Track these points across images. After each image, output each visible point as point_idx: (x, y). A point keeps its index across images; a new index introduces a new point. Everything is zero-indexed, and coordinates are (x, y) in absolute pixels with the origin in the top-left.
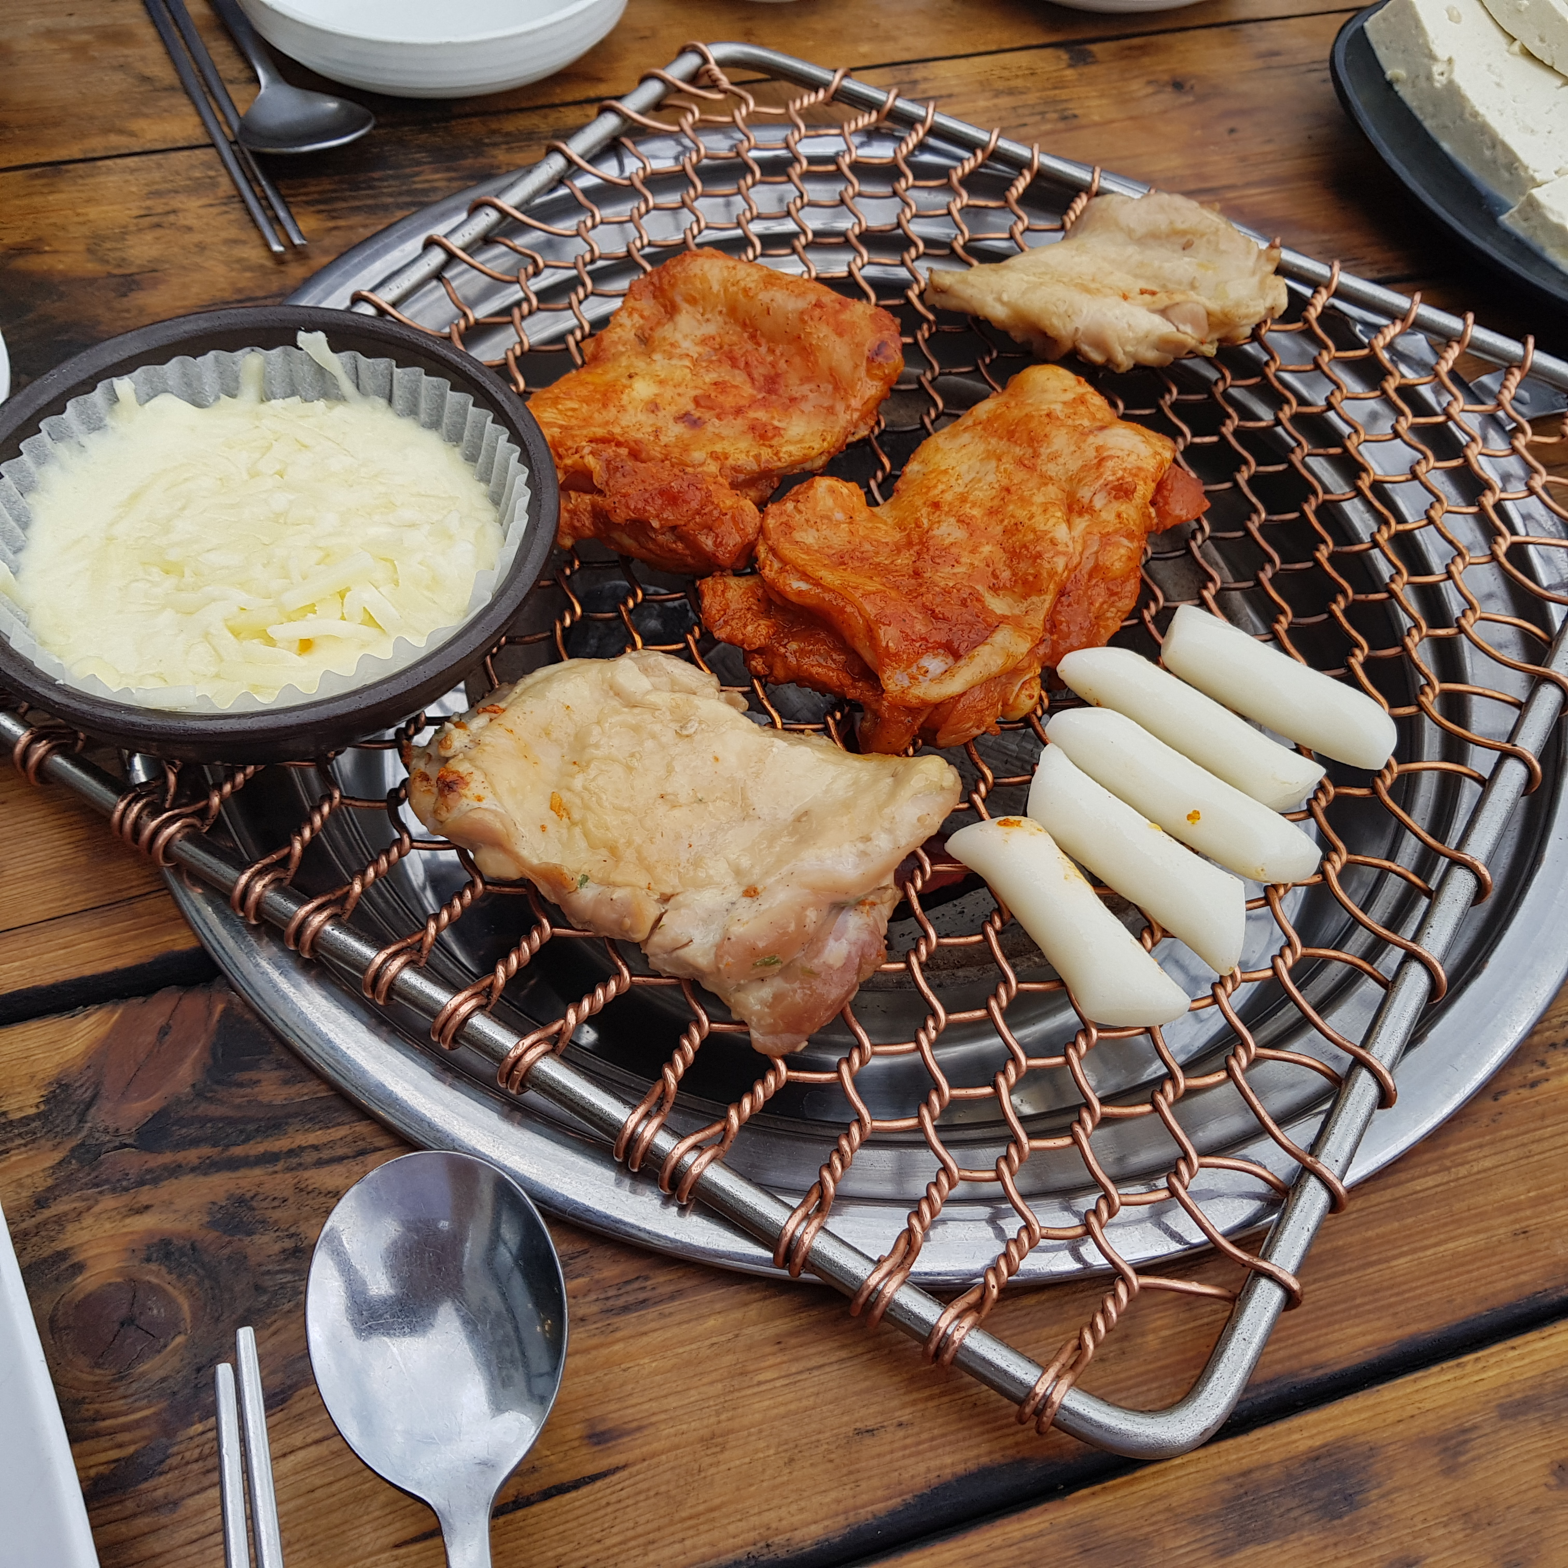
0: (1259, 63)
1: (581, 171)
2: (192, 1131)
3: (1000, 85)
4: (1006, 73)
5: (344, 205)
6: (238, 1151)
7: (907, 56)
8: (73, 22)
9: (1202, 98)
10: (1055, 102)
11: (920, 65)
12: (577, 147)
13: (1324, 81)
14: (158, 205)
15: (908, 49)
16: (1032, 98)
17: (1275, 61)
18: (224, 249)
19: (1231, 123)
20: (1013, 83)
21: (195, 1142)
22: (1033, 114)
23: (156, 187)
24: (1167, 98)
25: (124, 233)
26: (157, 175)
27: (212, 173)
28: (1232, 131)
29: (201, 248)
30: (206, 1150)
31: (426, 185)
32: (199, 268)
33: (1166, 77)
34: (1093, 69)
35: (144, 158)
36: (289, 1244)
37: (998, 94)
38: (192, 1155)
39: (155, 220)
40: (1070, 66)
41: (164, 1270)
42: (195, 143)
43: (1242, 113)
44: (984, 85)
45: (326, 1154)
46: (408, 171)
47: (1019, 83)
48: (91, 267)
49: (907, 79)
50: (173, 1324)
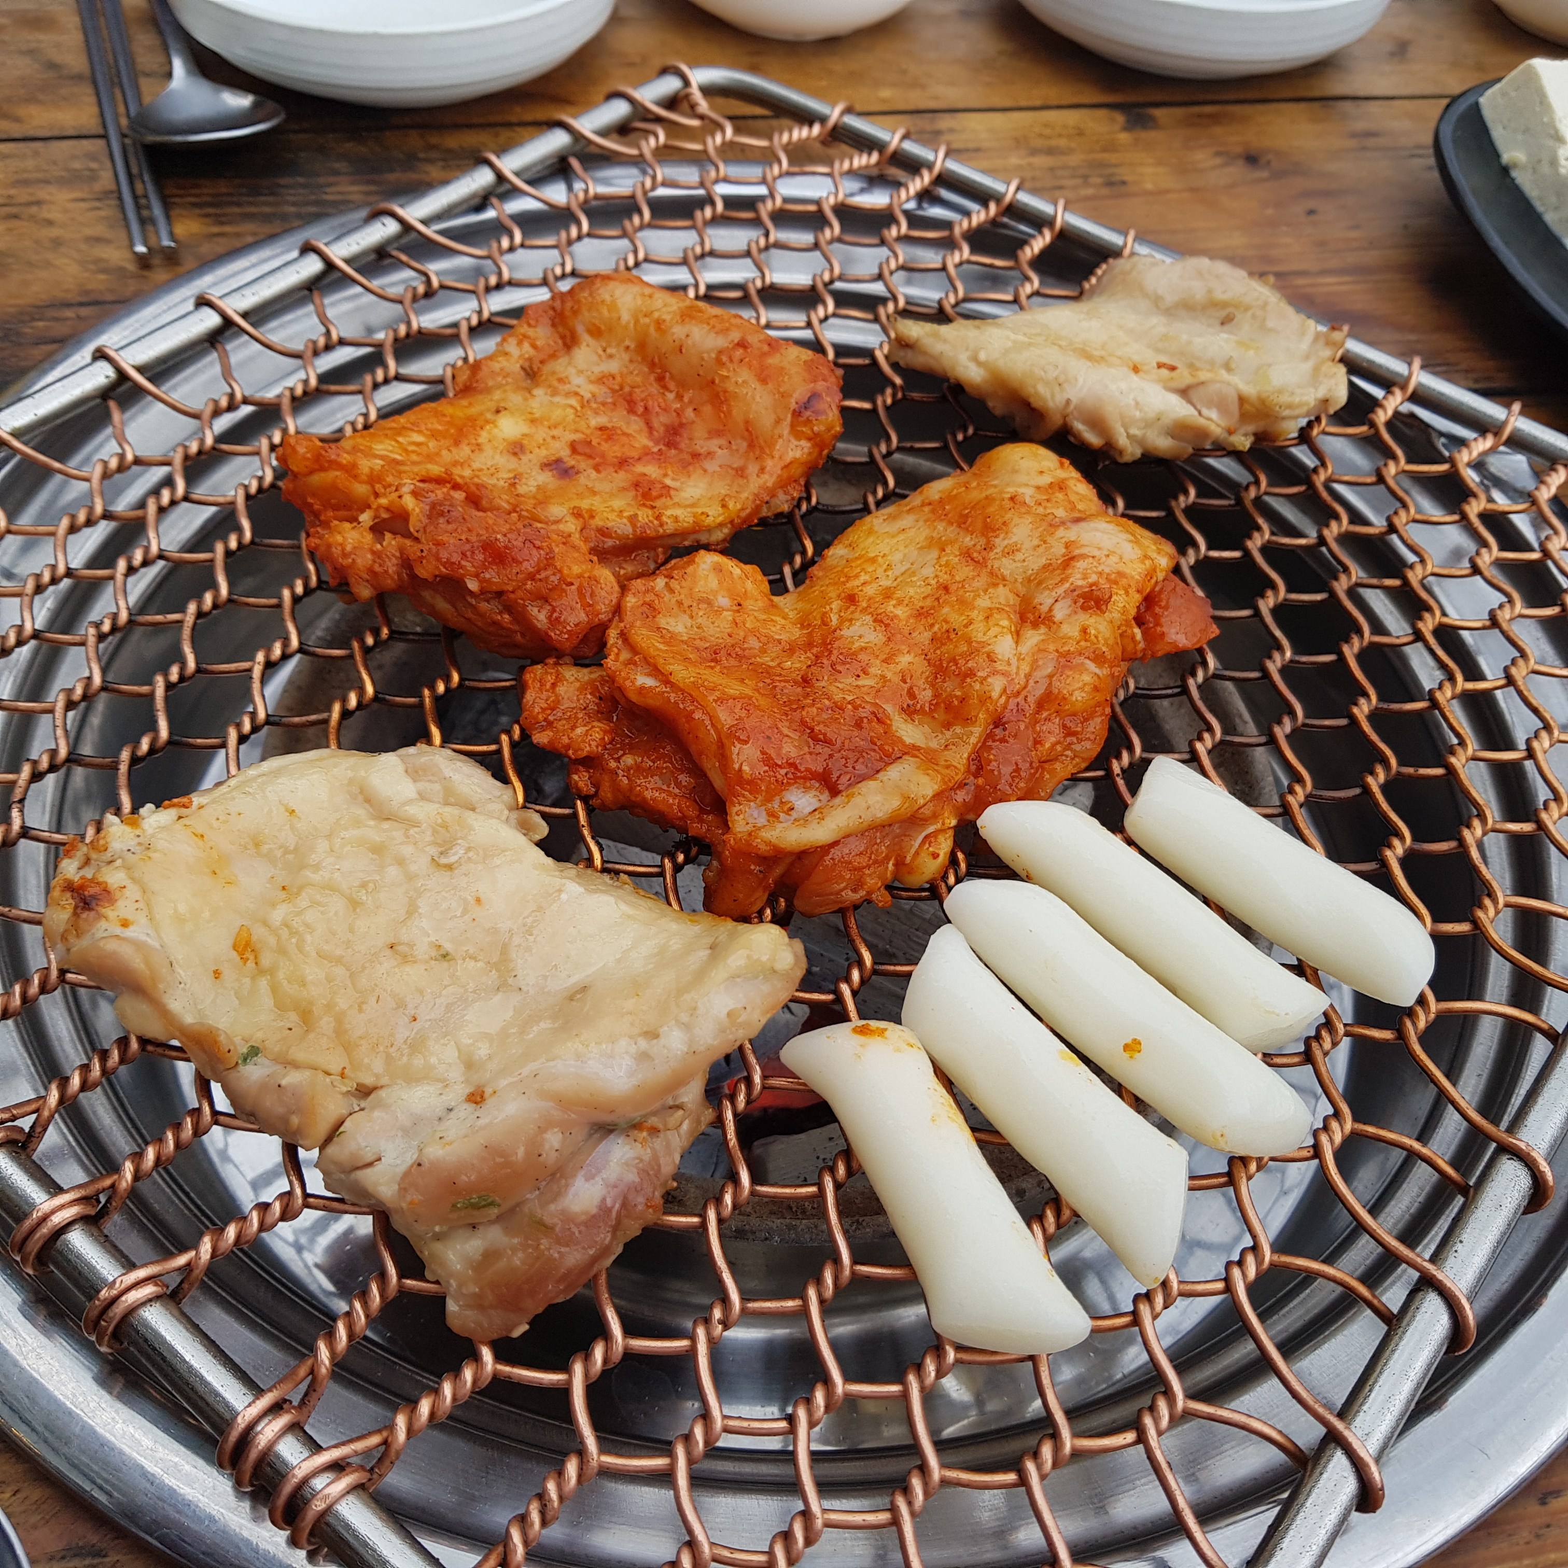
0: (1353, 143)
1: (514, 192)
3: (1039, 143)
4: (1047, 131)
5: (236, 210)
7: (933, 105)
9: (1278, 175)
10: (1102, 165)
11: (947, 115)
12: (510, 163)
13: (1430, 168)
14: (22, 194)
15: (936, 98)
16: (1075, 159)
17: (1372, 142)
18: (83, 246)
19: (1311, 204)
20: (1053, 143)
22: (1073, 177)
23: (26, 176)
24: (1237, 171)
26: (30, 164)
27: (94, 165)
28: (1311, 212)
29: (57, 243)
31: (339, 197)
32: (48, 264)
33: (1239, 149)
34: (1152, 134)
35: (21, 145)
37: (1034, 152)
39: (13, 210)
40: (1125, 129)
42: (85, 132)
43: (1326, 194)
44: (1020, 142)
46: (321, 180)
47: (1063, 143)
49: (929, 128)
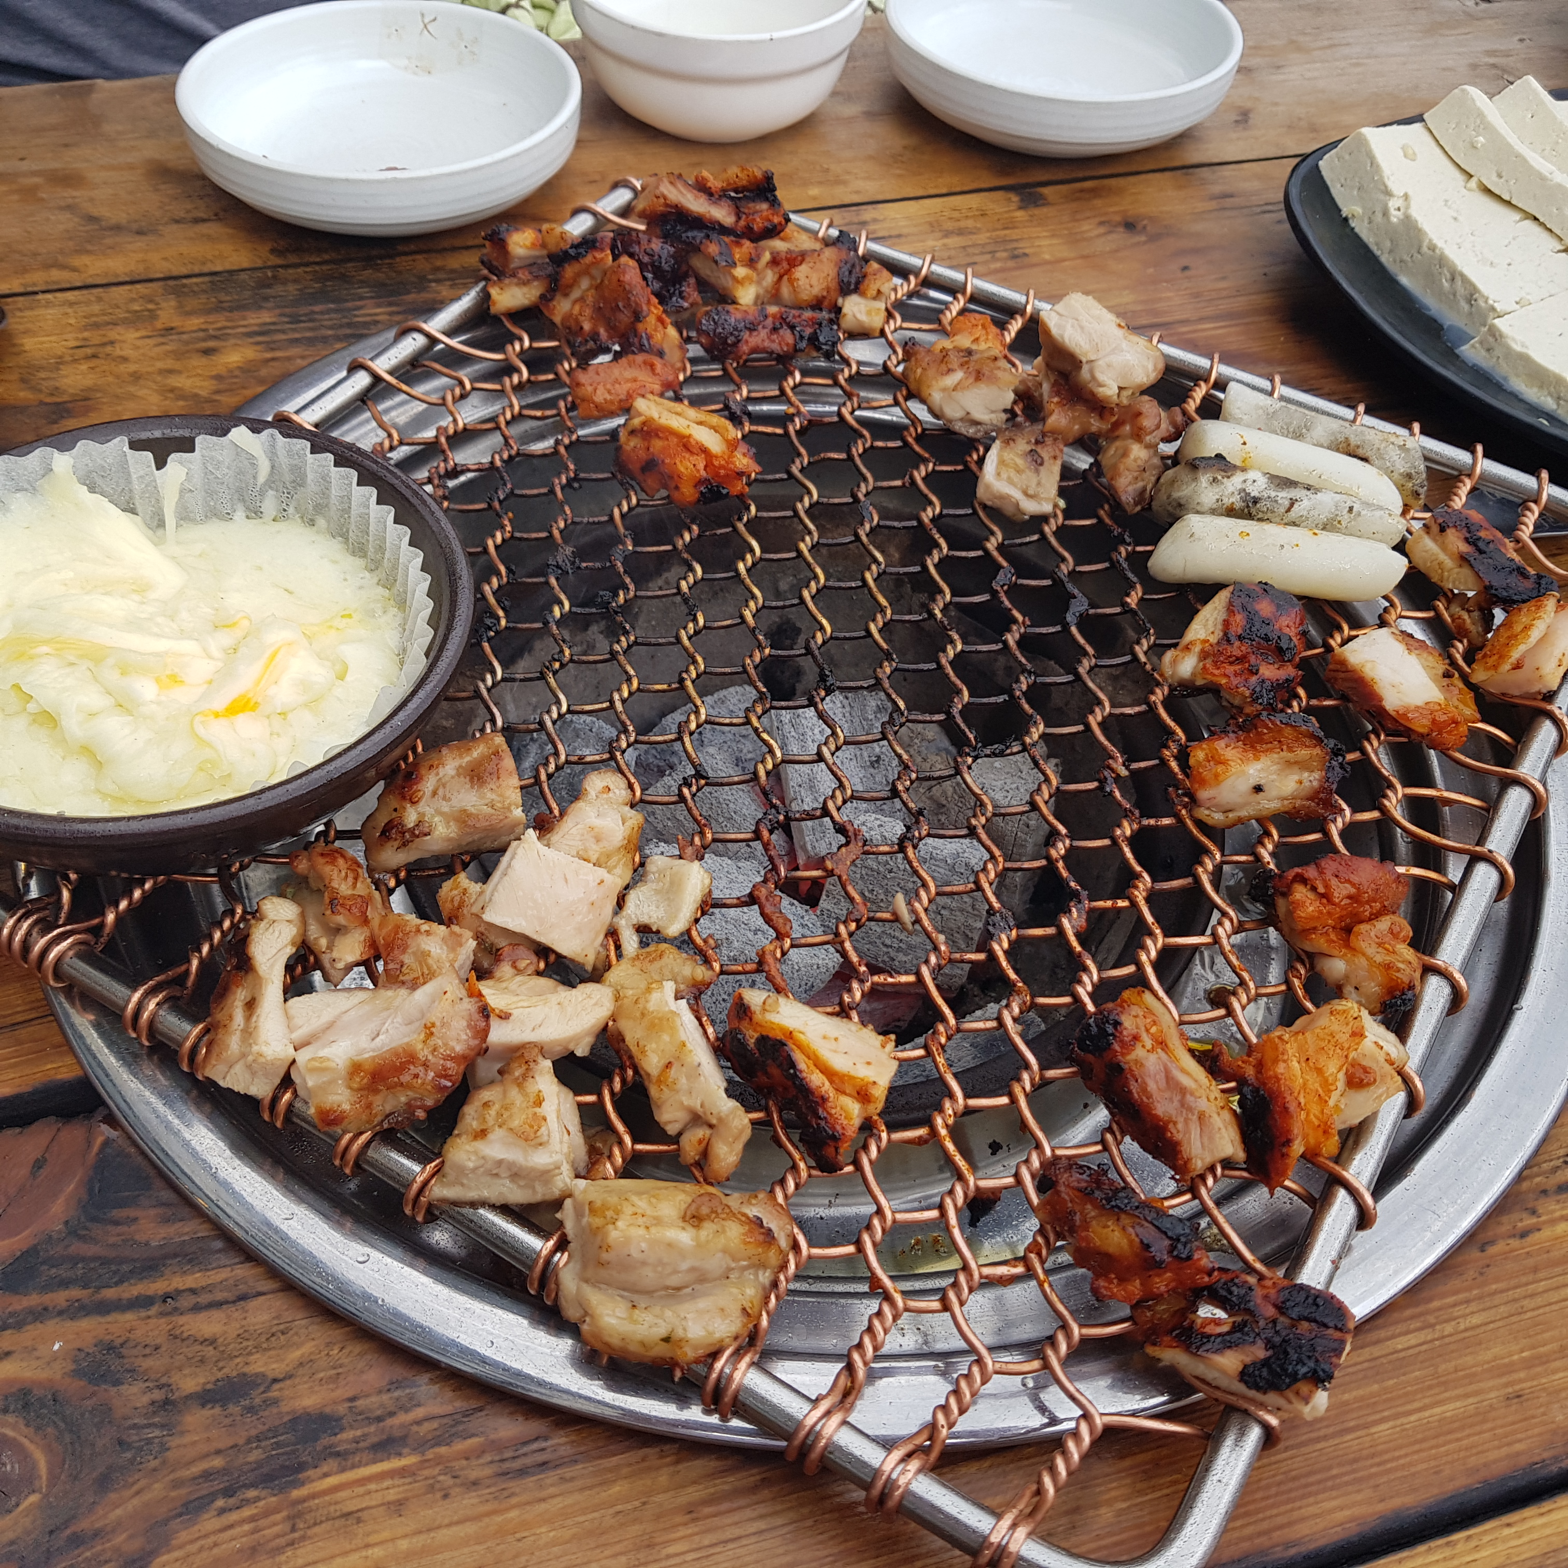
0: (1213, 204)
2: (62, 1272)
3: (949, 225)
4: (956, 215)
5: (283, 337)
6: (110, 1293)
7: (856, 199)
8: (25, 166)
9: (1153, 238)
10: (1005, 241)
11: (869, 207)
13: (1279, 222)
14: (95, 337)
15: (857, 192)
16: (982, 238)
17: (1228, 202)
18: (159, 379)
19: (1185, 261)
20: (963, 224)
21: (65, 1284)
22: (982, 253)
23: (94, 319)
24: (1119, 237)
25: (60, 362)
26: (96, 308)
27: (151, 306)
28: (1185, 268)
29: (136, 377)
30: (75, 1293)
31: (368, 319)
32: (133, 397)
33: (1118, 218)
34: (1045, 210)
35: (85, 292)
36: (158, 1395)
37: (947, 234)
38: (60, 1298)
39: (89, 351)
40: (1020, 208)
41: (21, 1424)
42: (138, 278)
43: (1196, 251)
44: (934, 226)
45: (204, 1299)
46: (350, 305)
47: (970, 223)
48: (24, 395)
49: (856, 220)
50: (28, 1481)
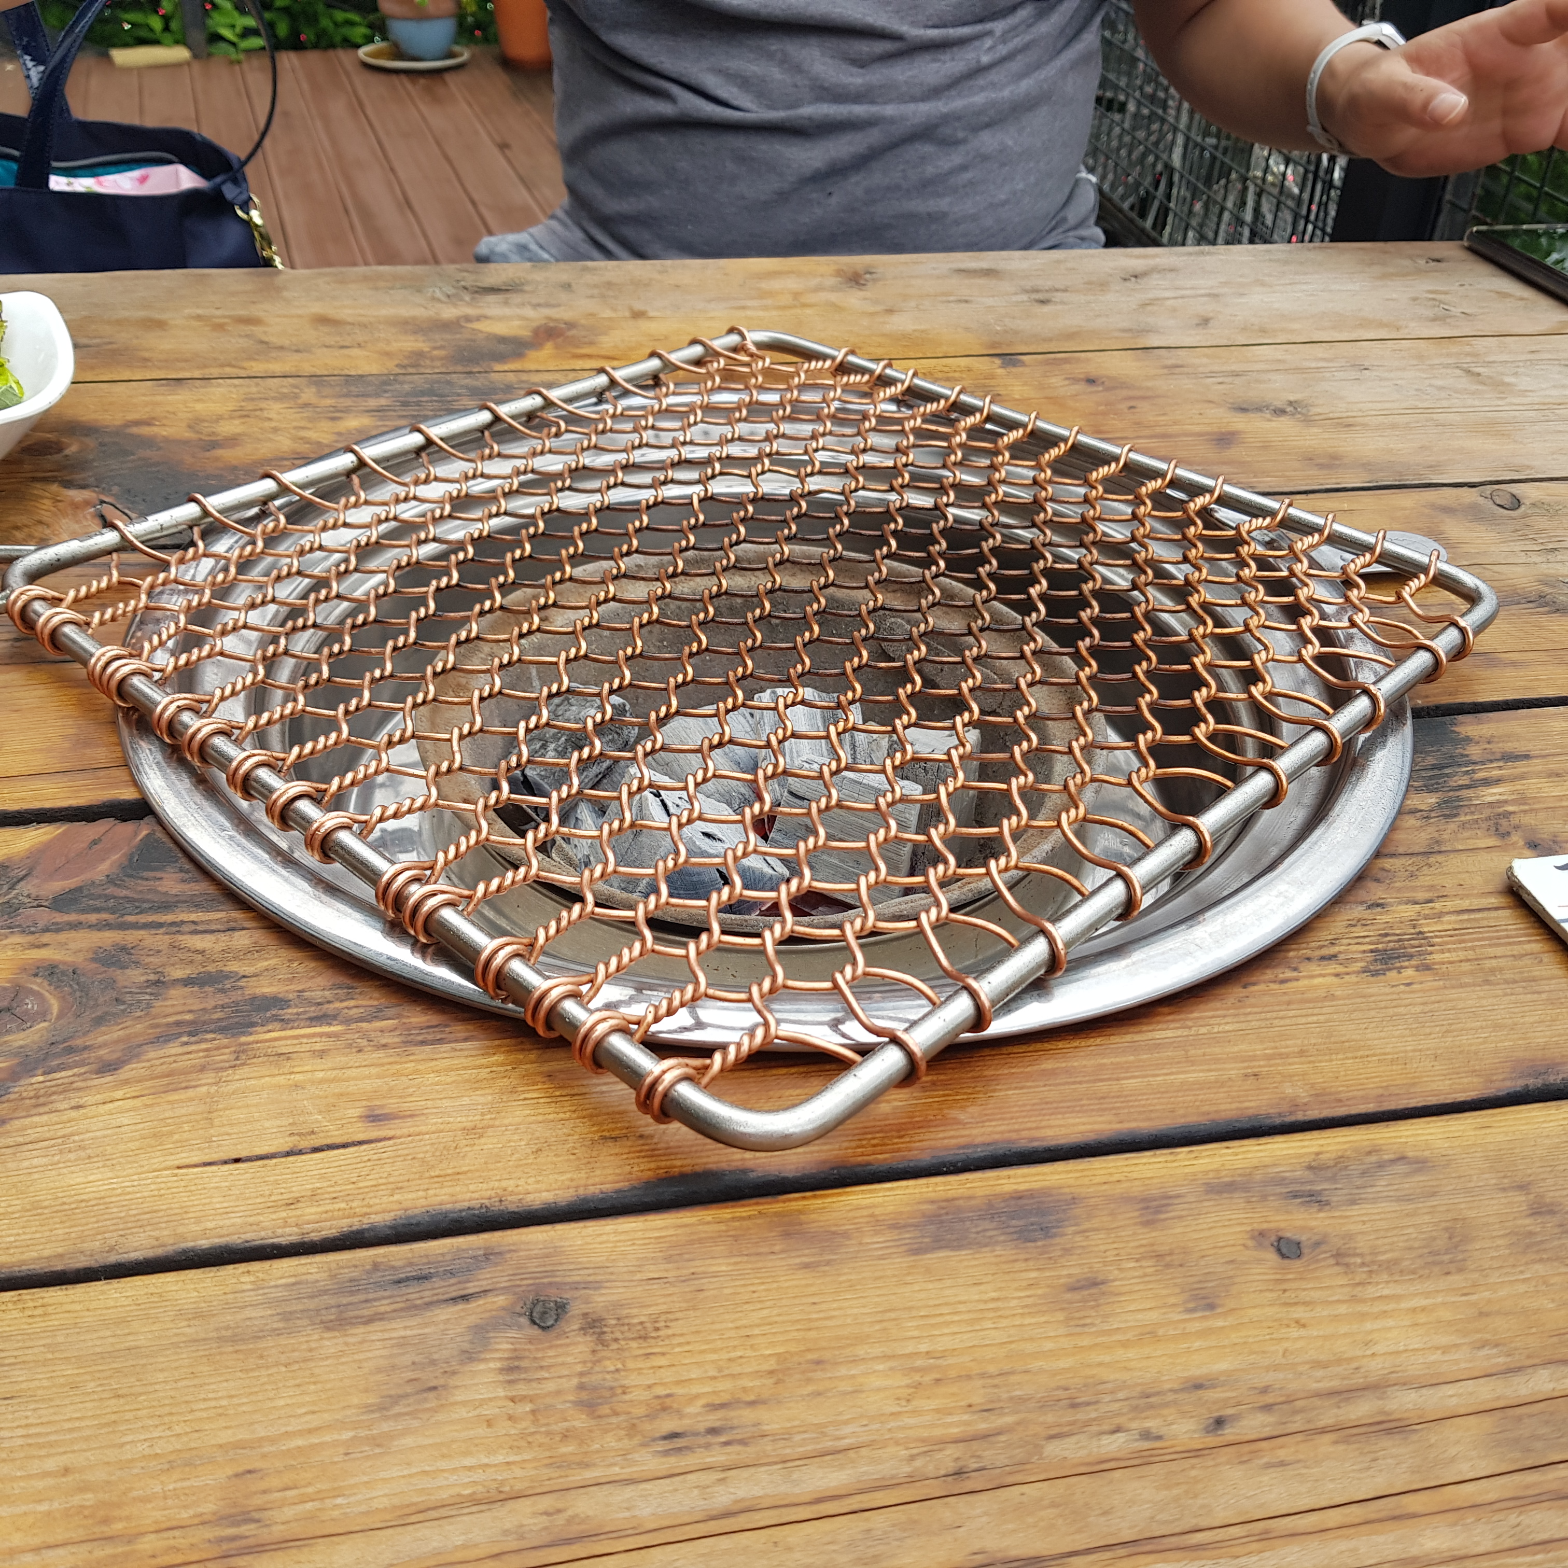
0: (1164, 371)
2: (98, 903)
6: (131, 919)
8: (218, 313)
9: (1108, 389)
17: (1178, 370)
18: (292, 431)
21: (97, 910)
23: (251, 396)
24: (1080, 387)
25: (219, 418)
26: (254, 389)
29: (275, 430)
30: (105, 916)
32: (270, 440)
34: (1021, 369)
35: (247, 380)
36: (152, 977)
38: (93, 918)
39: (245, 413)
40: (1001, 367)
41: (46, 983)
43: (1144, 398)
45: (199, 928)
47: (957, 375)
48: (188, 435)
50: (43, 1015)
